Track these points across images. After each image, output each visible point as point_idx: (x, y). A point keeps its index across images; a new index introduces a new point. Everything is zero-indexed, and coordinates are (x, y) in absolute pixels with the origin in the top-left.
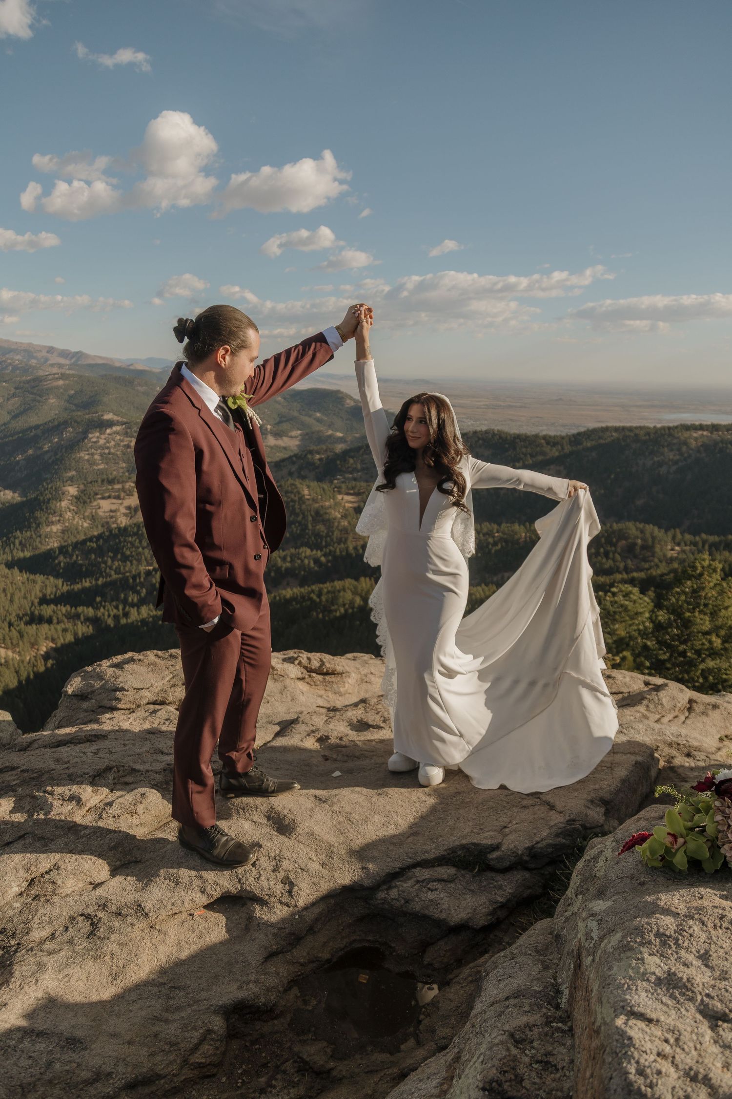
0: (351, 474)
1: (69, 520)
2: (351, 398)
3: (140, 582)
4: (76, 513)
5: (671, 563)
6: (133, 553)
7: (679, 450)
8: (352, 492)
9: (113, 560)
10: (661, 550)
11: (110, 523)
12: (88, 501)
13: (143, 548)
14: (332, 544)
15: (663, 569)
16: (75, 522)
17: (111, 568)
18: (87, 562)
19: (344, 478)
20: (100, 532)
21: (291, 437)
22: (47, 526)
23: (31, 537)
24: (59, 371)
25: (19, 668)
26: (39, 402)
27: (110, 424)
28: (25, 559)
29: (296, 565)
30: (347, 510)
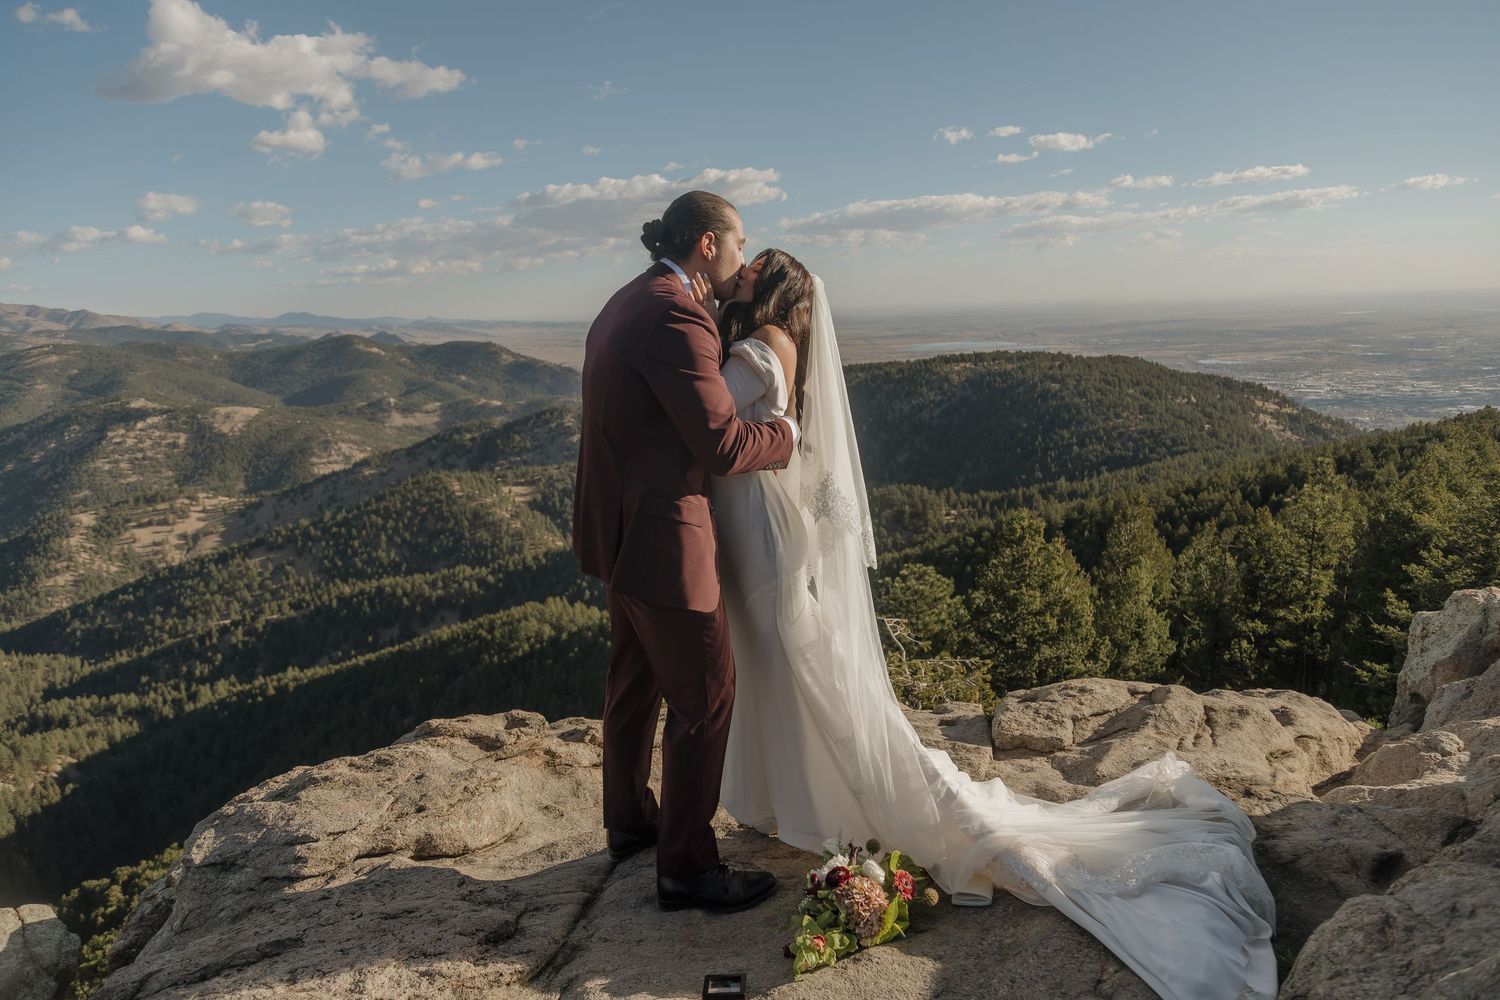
0: (519, 456)
1: (84, 564)
2: (508, 352)
3: (212, 646)
4: (96, 553)
5: (950, 532)
6: (197, 603)
7: (940, 388)
8: (523, 480)
9: (164, 619)
10: (935, 517)
11: (155, 562)
12: (115, 532)
13: (212, 594)
14: (502, 556)
15: (941, 539)
16: (95, 567)
17: (161, 629)
18: (120, 625)
19: (510, 462)
20: (138, 578)
21: (428, 412)
22: (48, 577)
23: (21, 598)
24: (48, 342)
25: (17, 803)
26: (19, 390)
27: (142, 414)
28: (13, 632)
29: (452, 591)
30: (518, 506)
